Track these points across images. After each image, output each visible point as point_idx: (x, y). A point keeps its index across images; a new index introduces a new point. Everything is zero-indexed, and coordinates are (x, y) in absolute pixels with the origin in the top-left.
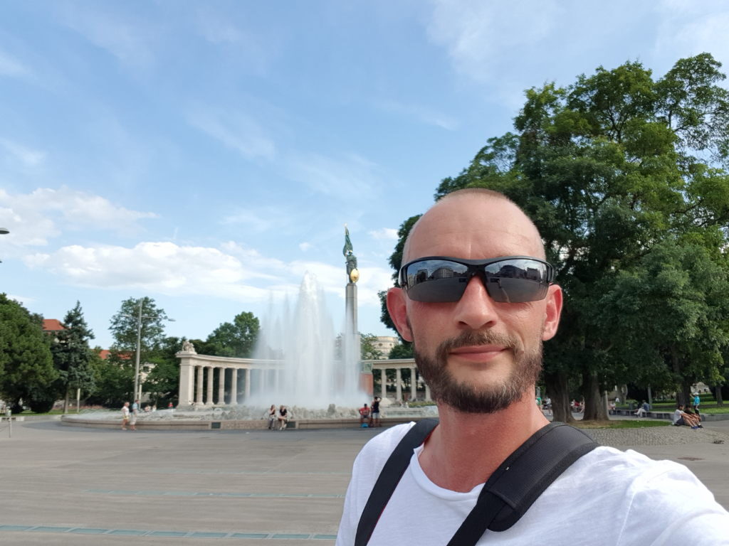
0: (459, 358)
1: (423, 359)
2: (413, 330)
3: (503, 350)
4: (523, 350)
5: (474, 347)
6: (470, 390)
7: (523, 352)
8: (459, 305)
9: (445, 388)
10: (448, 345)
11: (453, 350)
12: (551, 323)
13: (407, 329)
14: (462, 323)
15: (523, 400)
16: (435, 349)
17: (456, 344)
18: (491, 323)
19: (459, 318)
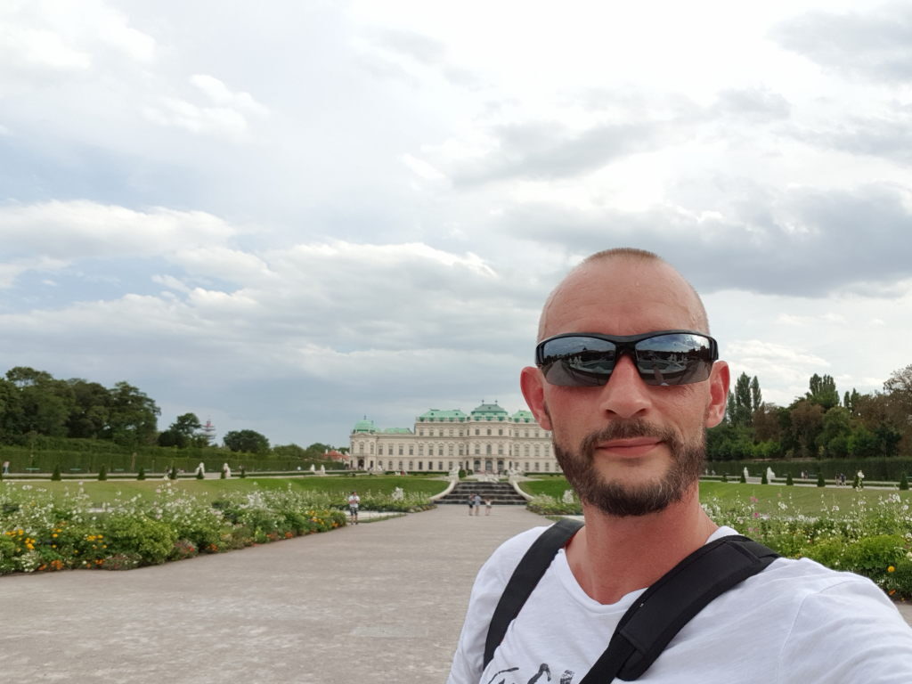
0: (607, 453)
1: (564, 455)
2: (552, 418)
3: (658, 444)
4: (682, 442)
5: (624, 440)
6: (621, 490)
7: (682, 445)
8: (606, 390)
9: (591, 488)
10: (595, 439)
11: (601, 444)
12: (717, 407)
13: (545, 417)
14: (609, 412)
15: (684, 498)
16: (580, 441)
17: (605, 437)
18: (643, 411)
19: (605, 405)
